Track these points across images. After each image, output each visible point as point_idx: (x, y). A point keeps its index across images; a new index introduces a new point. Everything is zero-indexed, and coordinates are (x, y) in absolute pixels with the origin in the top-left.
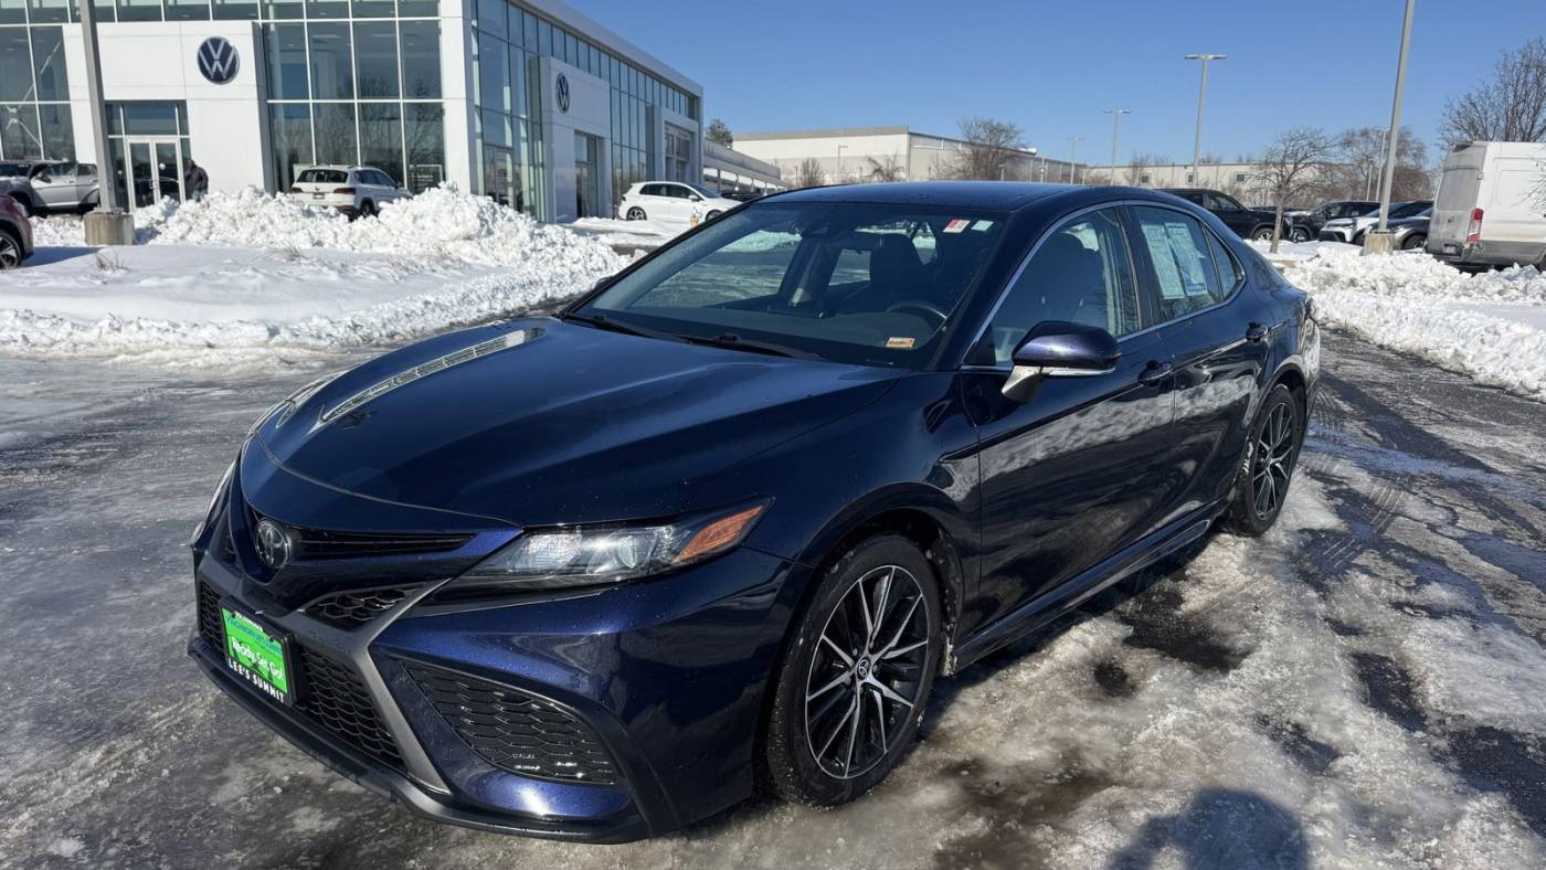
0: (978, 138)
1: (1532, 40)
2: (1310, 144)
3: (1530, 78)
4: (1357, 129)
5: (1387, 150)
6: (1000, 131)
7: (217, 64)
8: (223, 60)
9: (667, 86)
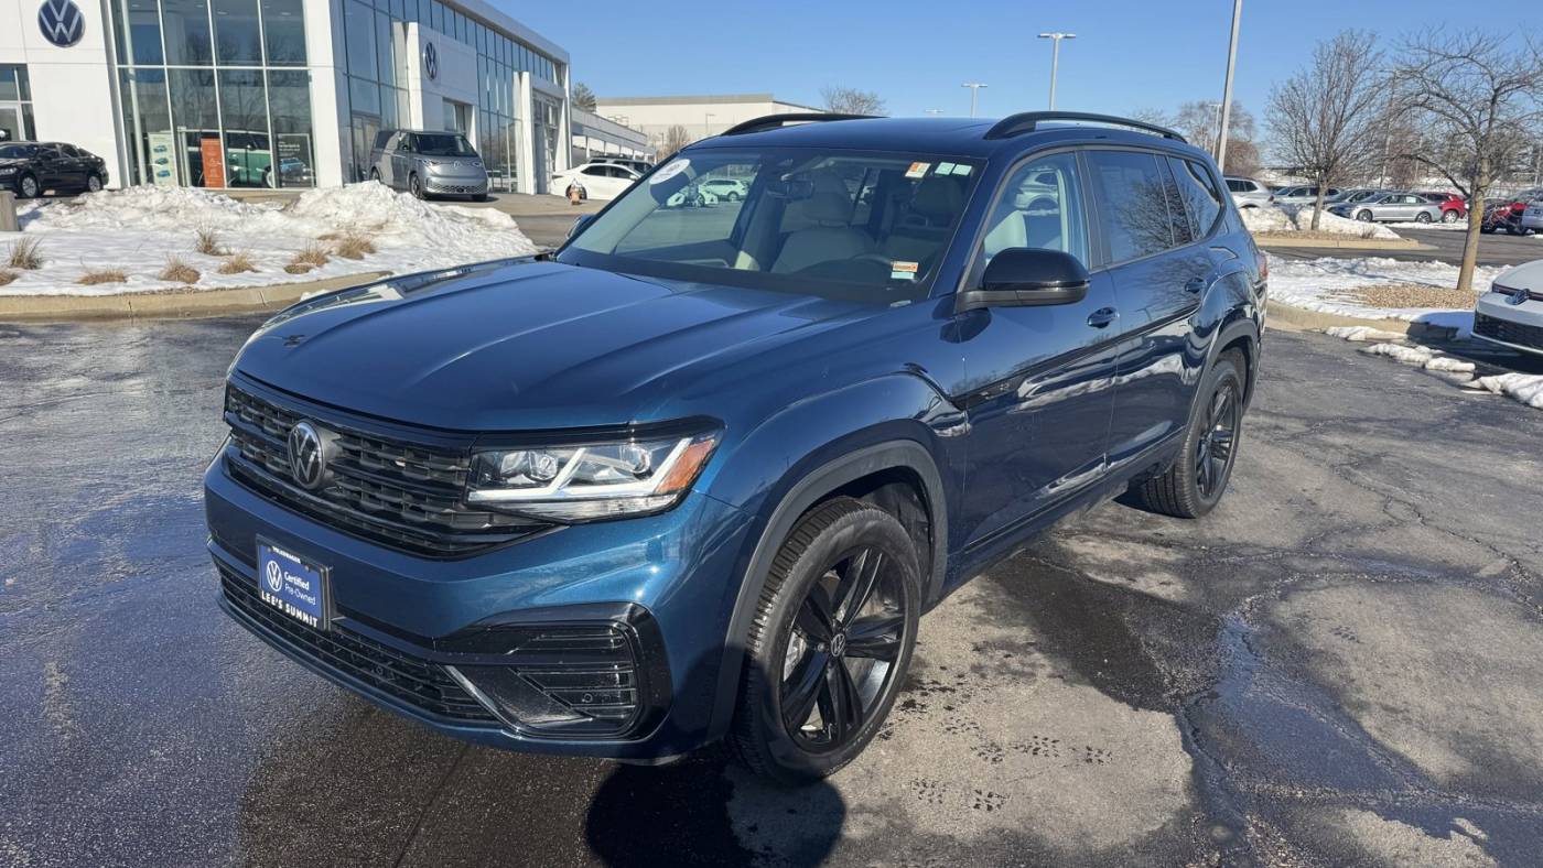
0: (841, 108)
1: (1344, 31)
3: (1343, 65)
4: (1195, 103)
5: (1221, 124)
6: (863, 101)
7: (60, 26)
8: (67, 23)
9: (533, 52)
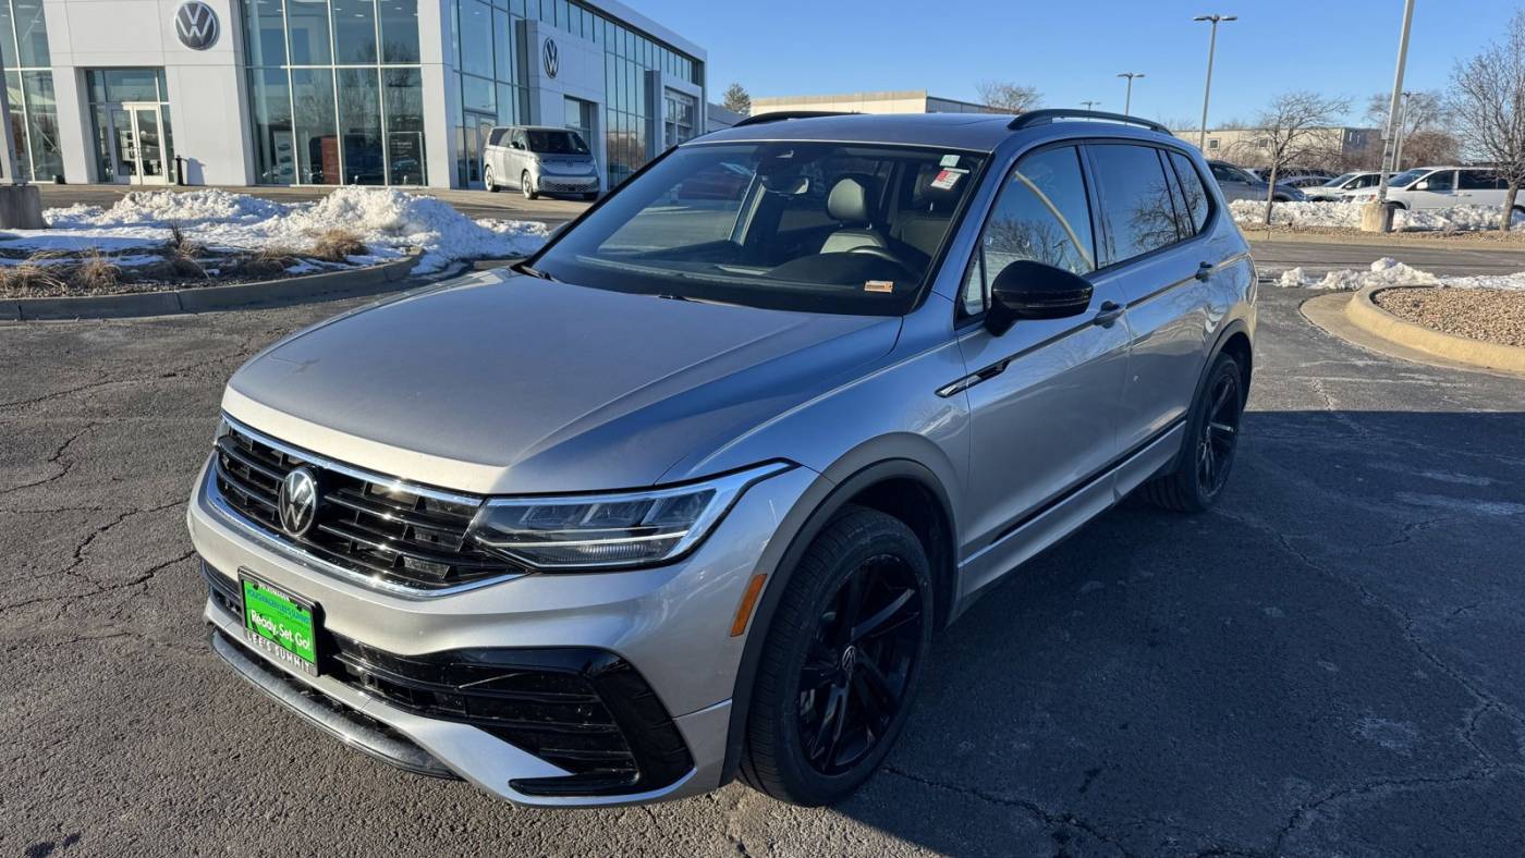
0: (997, 102)
2: (1306, 110)
7: (195, 29)
8: (200, 25)
9: (668, 50)
